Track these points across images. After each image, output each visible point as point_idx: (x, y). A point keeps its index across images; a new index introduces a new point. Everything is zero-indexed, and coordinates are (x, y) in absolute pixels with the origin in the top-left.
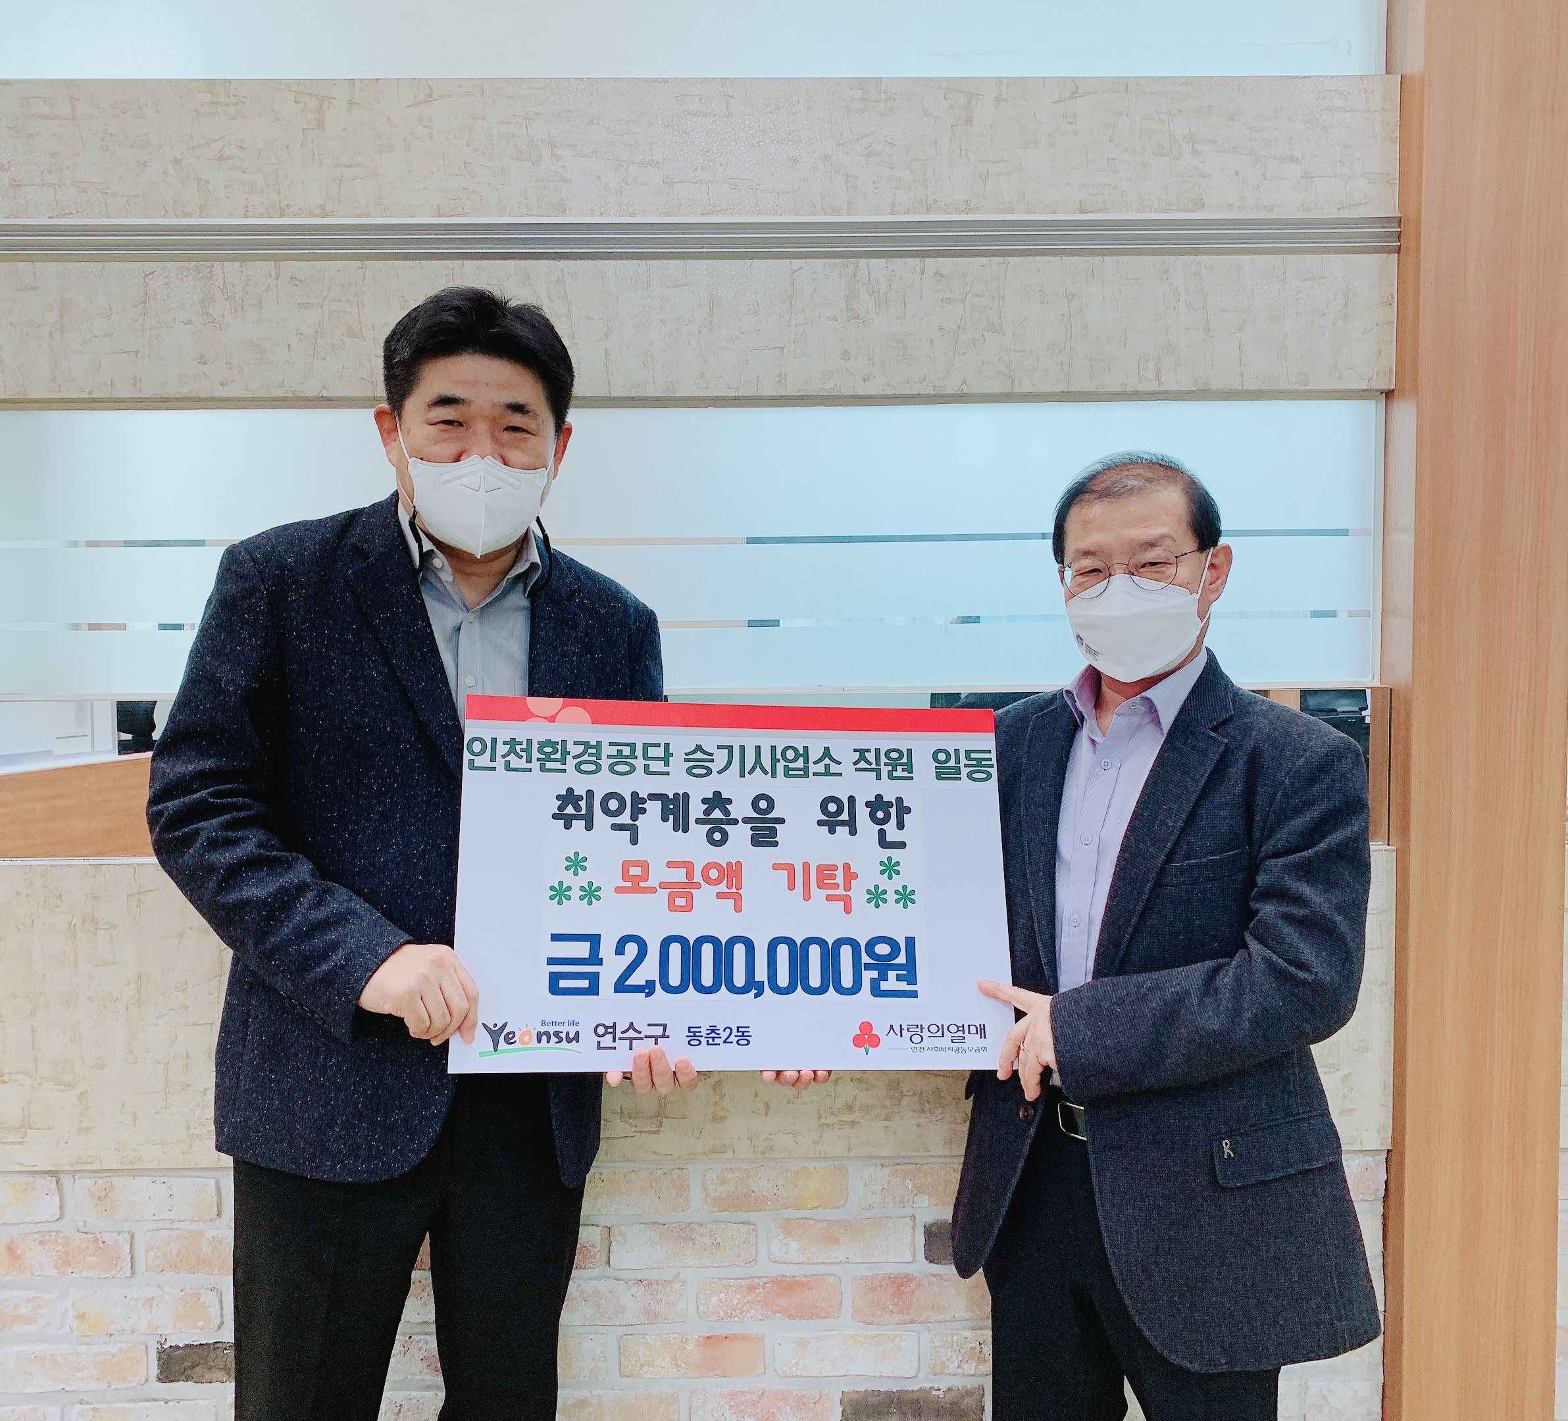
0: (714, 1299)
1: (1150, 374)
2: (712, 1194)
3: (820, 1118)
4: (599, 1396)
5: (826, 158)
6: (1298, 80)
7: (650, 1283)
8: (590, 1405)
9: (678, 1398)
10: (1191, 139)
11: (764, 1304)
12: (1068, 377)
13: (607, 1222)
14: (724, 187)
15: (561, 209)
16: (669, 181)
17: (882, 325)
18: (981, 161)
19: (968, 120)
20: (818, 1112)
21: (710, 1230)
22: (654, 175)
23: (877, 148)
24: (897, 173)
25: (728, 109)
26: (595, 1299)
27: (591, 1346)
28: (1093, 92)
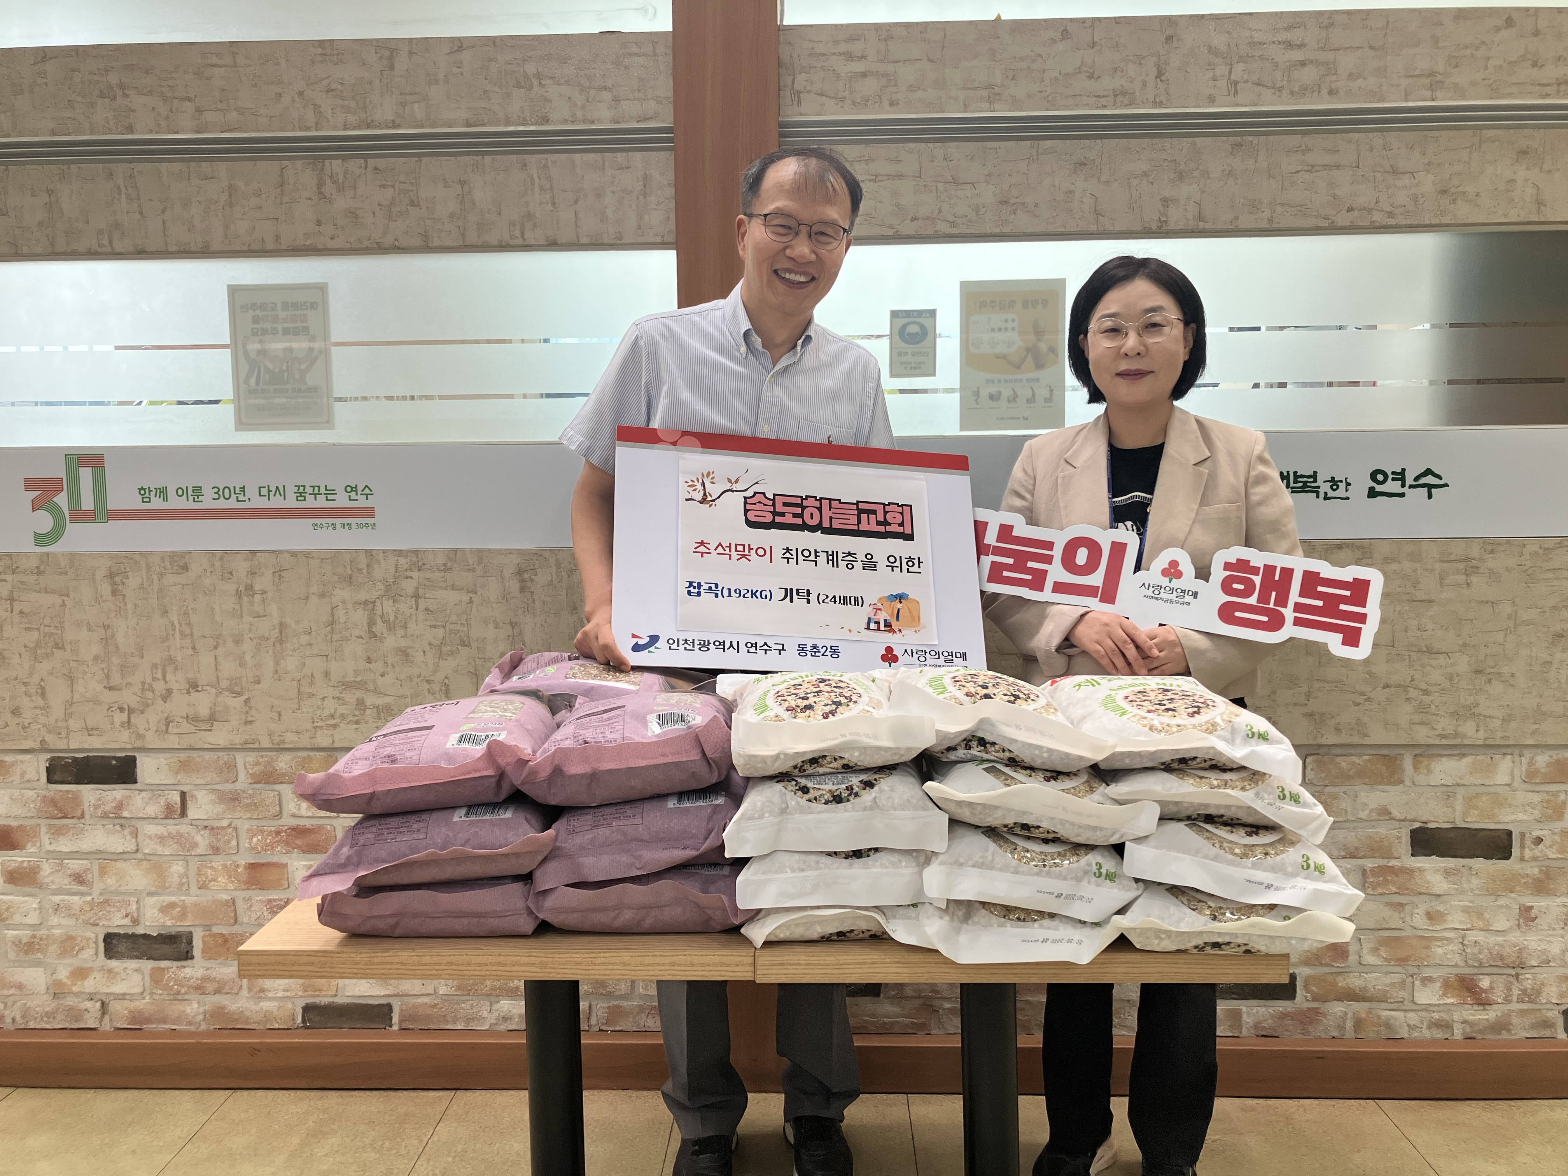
0: (255, 840)
1: (517, 233)
2: (250, 771)
3: (313, 722)
4: (183, 901)
5: (301, 93)
6: (608, 36)
7: (213, 828)
8: (178, 906)
9: (234, 903)
10: (539, 76)
11: (287, 844)
12: (463, 235)
13: (185, 788)
14: (234, 114)
15: (130, 129)
16: (199, 110)
17: (341, 203)
18: (402, 94)
19: (392, 67)
20: (312, 718)
21: (250, 795)
22: (189, 107)
23: (333, 86)
24: (347, 103)
25: (235, 61)
26: (178, 838)
27: (177, 868)
28: (473, 47)
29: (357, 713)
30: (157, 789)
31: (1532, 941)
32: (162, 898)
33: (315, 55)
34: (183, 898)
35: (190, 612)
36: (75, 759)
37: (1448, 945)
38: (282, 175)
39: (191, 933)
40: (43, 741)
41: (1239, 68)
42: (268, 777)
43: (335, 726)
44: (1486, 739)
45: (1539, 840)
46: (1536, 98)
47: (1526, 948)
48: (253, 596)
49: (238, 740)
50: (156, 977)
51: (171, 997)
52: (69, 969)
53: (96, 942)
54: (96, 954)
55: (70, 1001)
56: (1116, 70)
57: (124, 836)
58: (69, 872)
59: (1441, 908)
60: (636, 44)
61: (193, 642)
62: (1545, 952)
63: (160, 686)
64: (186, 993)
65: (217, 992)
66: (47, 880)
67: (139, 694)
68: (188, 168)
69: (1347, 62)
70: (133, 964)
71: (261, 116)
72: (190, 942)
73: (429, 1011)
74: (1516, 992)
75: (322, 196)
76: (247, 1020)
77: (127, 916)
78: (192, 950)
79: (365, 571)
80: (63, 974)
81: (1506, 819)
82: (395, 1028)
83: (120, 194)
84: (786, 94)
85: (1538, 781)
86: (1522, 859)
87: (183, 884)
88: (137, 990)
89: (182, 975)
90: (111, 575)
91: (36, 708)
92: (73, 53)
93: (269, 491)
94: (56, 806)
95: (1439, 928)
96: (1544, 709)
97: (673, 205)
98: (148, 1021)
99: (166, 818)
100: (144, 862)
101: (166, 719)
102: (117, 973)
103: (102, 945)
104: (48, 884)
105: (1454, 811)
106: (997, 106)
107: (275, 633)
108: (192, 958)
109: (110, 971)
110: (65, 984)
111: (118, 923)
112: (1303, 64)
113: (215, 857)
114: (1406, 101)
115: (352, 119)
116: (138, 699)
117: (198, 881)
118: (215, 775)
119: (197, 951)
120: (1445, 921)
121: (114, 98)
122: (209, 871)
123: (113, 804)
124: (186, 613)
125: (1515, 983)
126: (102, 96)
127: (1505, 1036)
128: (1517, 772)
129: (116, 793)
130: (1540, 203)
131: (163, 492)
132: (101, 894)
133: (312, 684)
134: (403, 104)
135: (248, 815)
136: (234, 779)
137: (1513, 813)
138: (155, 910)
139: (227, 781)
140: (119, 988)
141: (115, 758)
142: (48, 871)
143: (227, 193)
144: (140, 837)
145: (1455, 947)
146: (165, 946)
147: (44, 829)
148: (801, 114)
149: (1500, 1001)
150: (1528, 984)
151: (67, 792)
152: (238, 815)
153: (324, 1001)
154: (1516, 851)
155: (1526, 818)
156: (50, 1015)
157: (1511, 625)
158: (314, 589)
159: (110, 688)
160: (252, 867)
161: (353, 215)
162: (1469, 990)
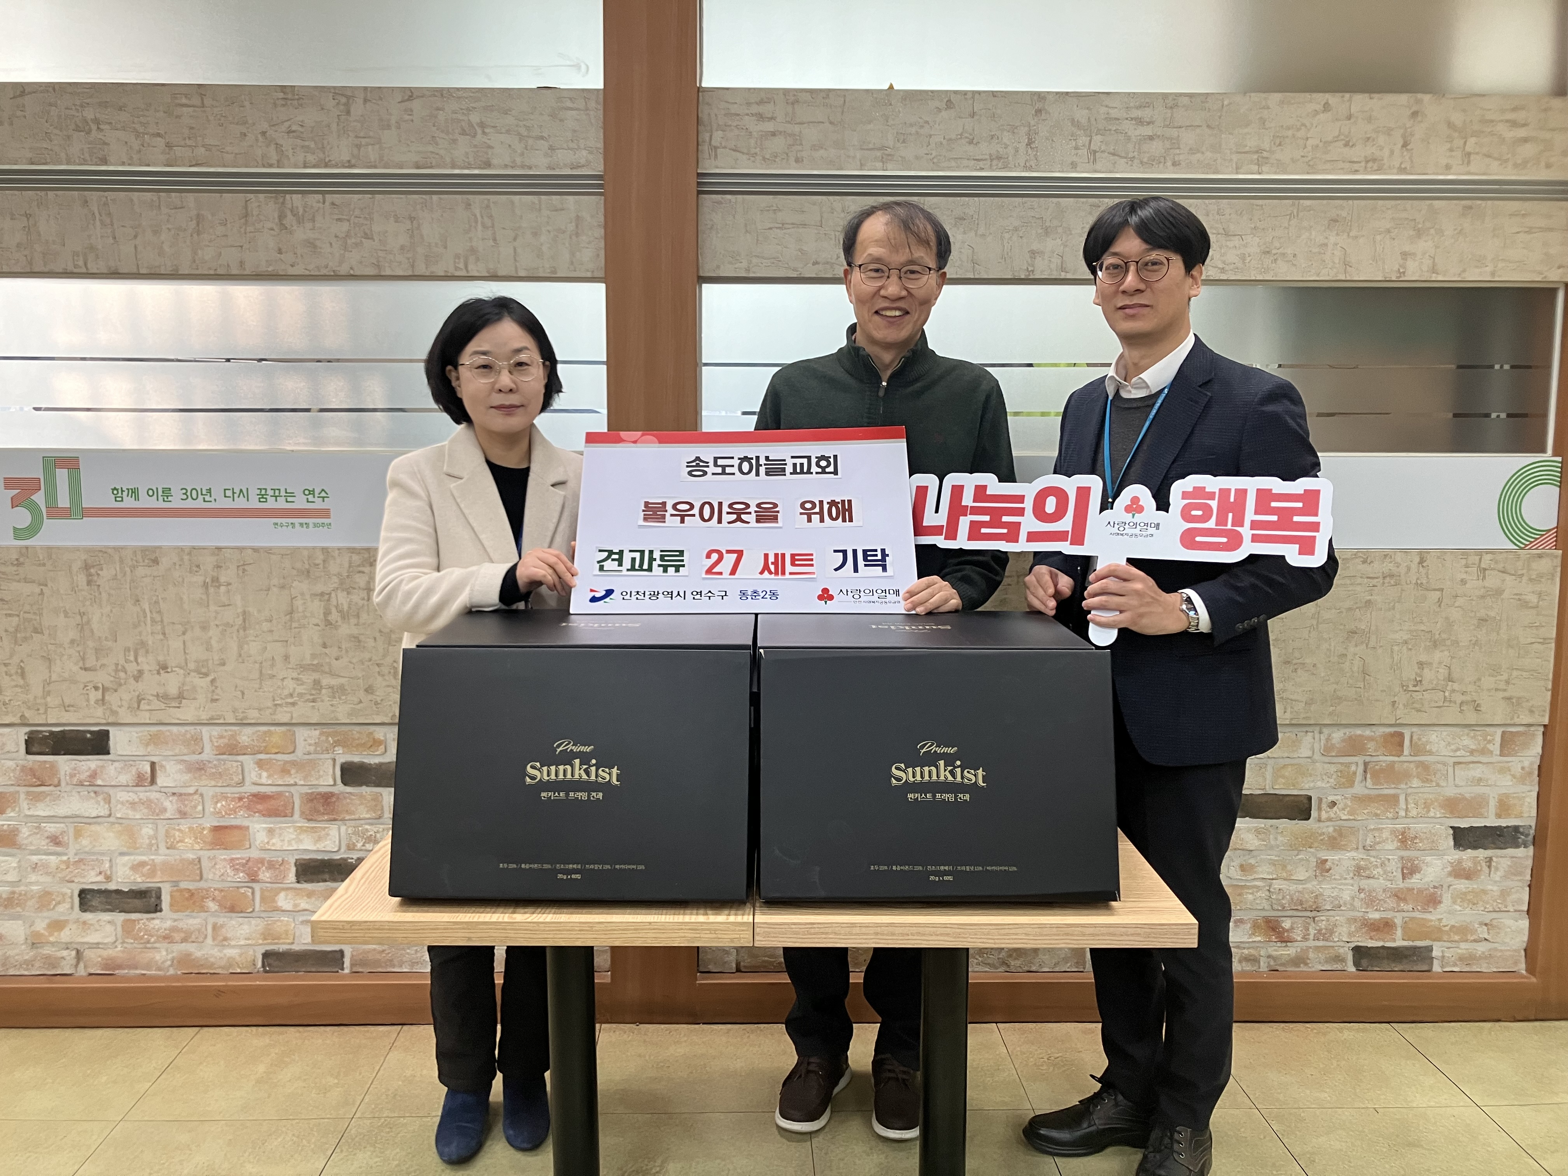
0: (219, 805)
1: (461, 265)
2: (216, 744)
3: (274, 700)
4: (153, 860)
6: (544, 91)
7: (181, 795)
8: (148, 865)
9: (199, 861)
10: (482, 125)
11: (248, 808)
12: (413, 266)
13: (154, 759)
14: (202, 150)
15: (105, 162)
16: (169, 146)
17: (301, 234)
18: (357, 137)
19: (348, 113)
20: (273, 697)
21: (215, 765)
22: (160, 142)
23: (294, 128)
24: (307, 143)
25: (203, 103)
26: (148, 804)
27: (147, 830)
28: (422, 97)
29: (314, 692)
30: (128, 761)
31: (1327, 889)
32: (132, 857)
33: (278, 99)
34: (153, 857)
35: (161, 601)
36: (51, 733)
37: (1257, 892)
38: (246, 208)
39: (160, 888)
40: (22, 716)
41: (1097, 139)
42: (232, 749)
43: (293, 704)
44: (1291, 719)
45: (1334, 804)
46: (1345, 174)
47: (1321, 895)
48: (218, 587)
49: (204, 717)
50: (128, 929)
51: (141, 946)
52: (47, 921)
53: (72, 897)
54: (72, 908)
55: (47, 951)
56: (992, 137)
57: (98, 803)
58: (46, 834)
59: (1252, 861)
60: (571, 99)
61: (163, 627)
62: (1336, 898)
63: (132, 668)
64: (155, 942)
65: (184, 940)
66: (25, 842)
67: (113, 674)
68: (159, 198)
69: (1188, 138)
70: (106, 917)
71: (227, 153)
72: (159, 897)
73: (378, 957)
74: (1312, 931)
75: (283, 227)
76: (212, 965)
77: (100, 873)
78: (161, 903)
79: (321, 566)
80: (40, 926)
81: (1307, 786)
82: (347, 971)
83: (94, 220)
84: (705, 148)
85: (1334, 754)
86: (1319, 820)
87: (152, 845)
88: (111, 939)
89: (152, 926)
90: (87, 567)
91: (16, 686)
92: (51, 89)
93: (234, 493)
94: (34, 775)
95: (1250, 878)
96: (1339, 694)
97: (602, 244)
98: (120, 967)
99: (137, 786)
100: (117, 825)
101: (138, 696)
102: (91, 925)
103: (77, 900)
104: (26, 845)
105: (1265, 780)
106: (889, 166)
107: (239, 621)
108: (161, 911)
109: (84, 923)
110: (42, 935)
111: (92, 880)
112: (1151, 138)
113: (182, 821)
114: (1237, 173)
115: (311, 158)
116: (112, 679)
117: (167, 843)
118: (183, 747)
119: (165, 904)
120: (1255, 872)
121: (89, 132)
122: (177, 833)
123: (88, 774)
124: (157, 602)
125: (1312, 923)
126: (78, 129)
127: (1303, 968)
128: (1316, 746)
129: (90, 763)
130: (1346, 264)
131: (134, 492)
132: (76, 854)
133: (272, 666)
134: (359, 147)
135: (213, 783)
136: (200, 750)
137: (1313, 781)
138: (126, 868)
139: (194, 753)
140: (93, 938)
141: (91, 732)
142: (27, 833)
143: (194, 222)
144: (113, 801)
145: (1263, 894)
146: (136, 900)
147: (22, 796)
148: (717, 167)
149: (1299, 939)
150: (1323, 925)
151: (45, 762)
152: (203, 783)
153: (282, 948)
154: (1314, 813)
155: (1323, 785)
156: (29, 963)
157: (1314, 622)
158: (275, 581)
159: (86, 669)
160: (217, 829)
161: (312, 245)
162: (1273, 929)
